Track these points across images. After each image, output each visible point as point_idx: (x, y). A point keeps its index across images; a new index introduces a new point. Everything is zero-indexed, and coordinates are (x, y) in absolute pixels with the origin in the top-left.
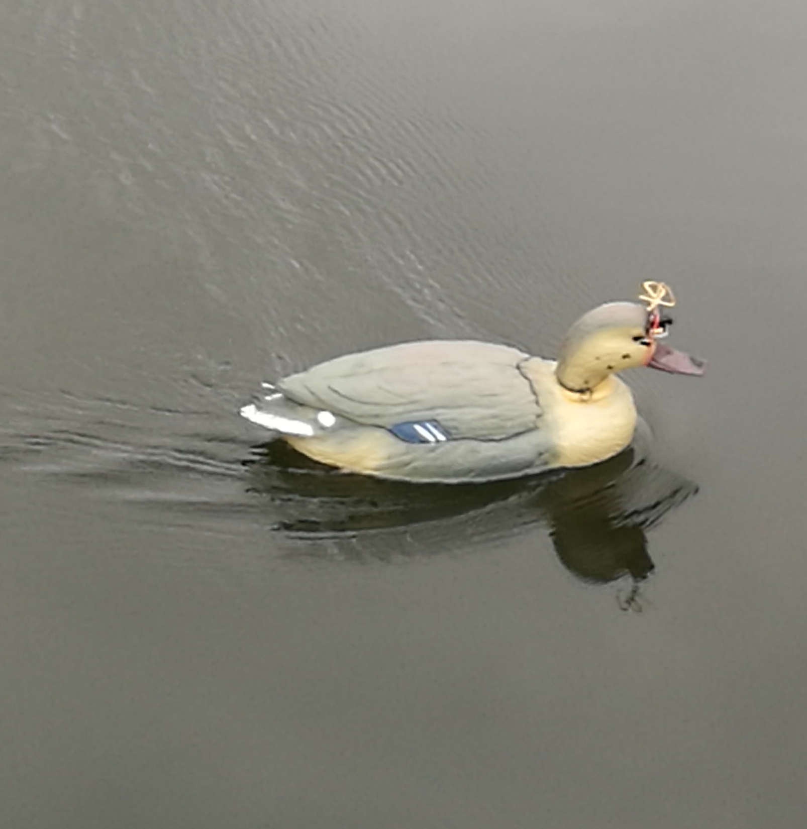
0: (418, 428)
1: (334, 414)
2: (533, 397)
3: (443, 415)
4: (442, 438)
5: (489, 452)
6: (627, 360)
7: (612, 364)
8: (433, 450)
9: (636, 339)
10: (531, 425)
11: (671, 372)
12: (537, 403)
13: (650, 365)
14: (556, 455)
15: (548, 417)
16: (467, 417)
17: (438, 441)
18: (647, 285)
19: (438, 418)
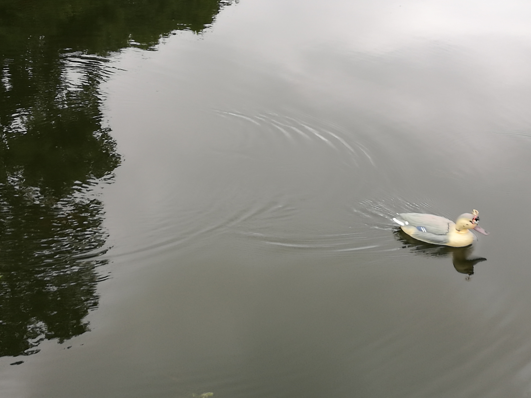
0: (422, 228)
1: (408, 222)
2: (448, 229)
3: (427, 227)
4: (426, 231)
5: (434, 236)
6: (467, 225)
7: (464, 226)
8: (423, 233)
9: (470, 221)
10: (445, 234)
11: (478, 231)
12: (448, 230)
13: (474, 229)
14: (448, 241)
15: (449, 233)
16: (431, 228)
17: (425, 231)
18: (474, 210)
19: (426, 227)
